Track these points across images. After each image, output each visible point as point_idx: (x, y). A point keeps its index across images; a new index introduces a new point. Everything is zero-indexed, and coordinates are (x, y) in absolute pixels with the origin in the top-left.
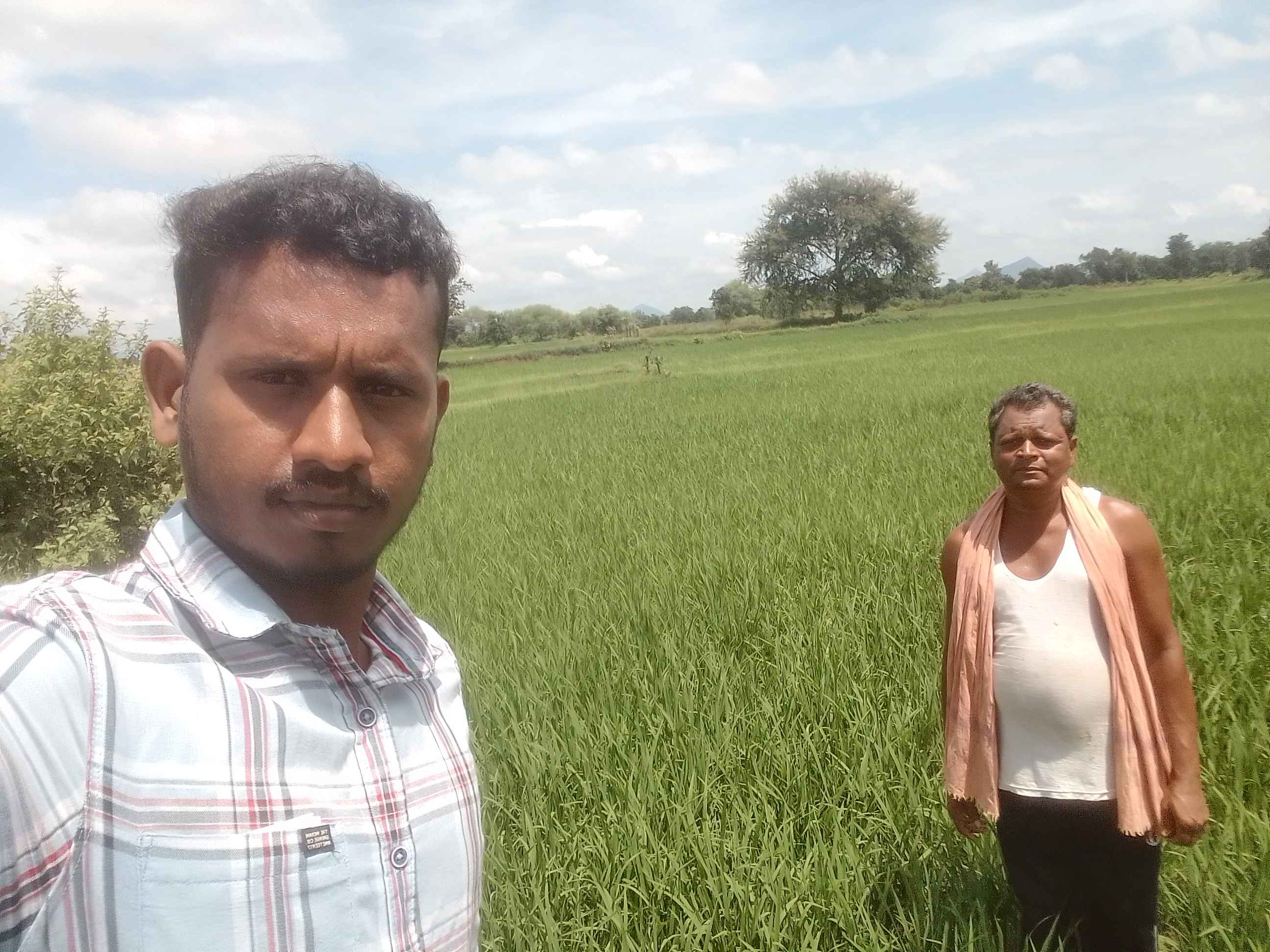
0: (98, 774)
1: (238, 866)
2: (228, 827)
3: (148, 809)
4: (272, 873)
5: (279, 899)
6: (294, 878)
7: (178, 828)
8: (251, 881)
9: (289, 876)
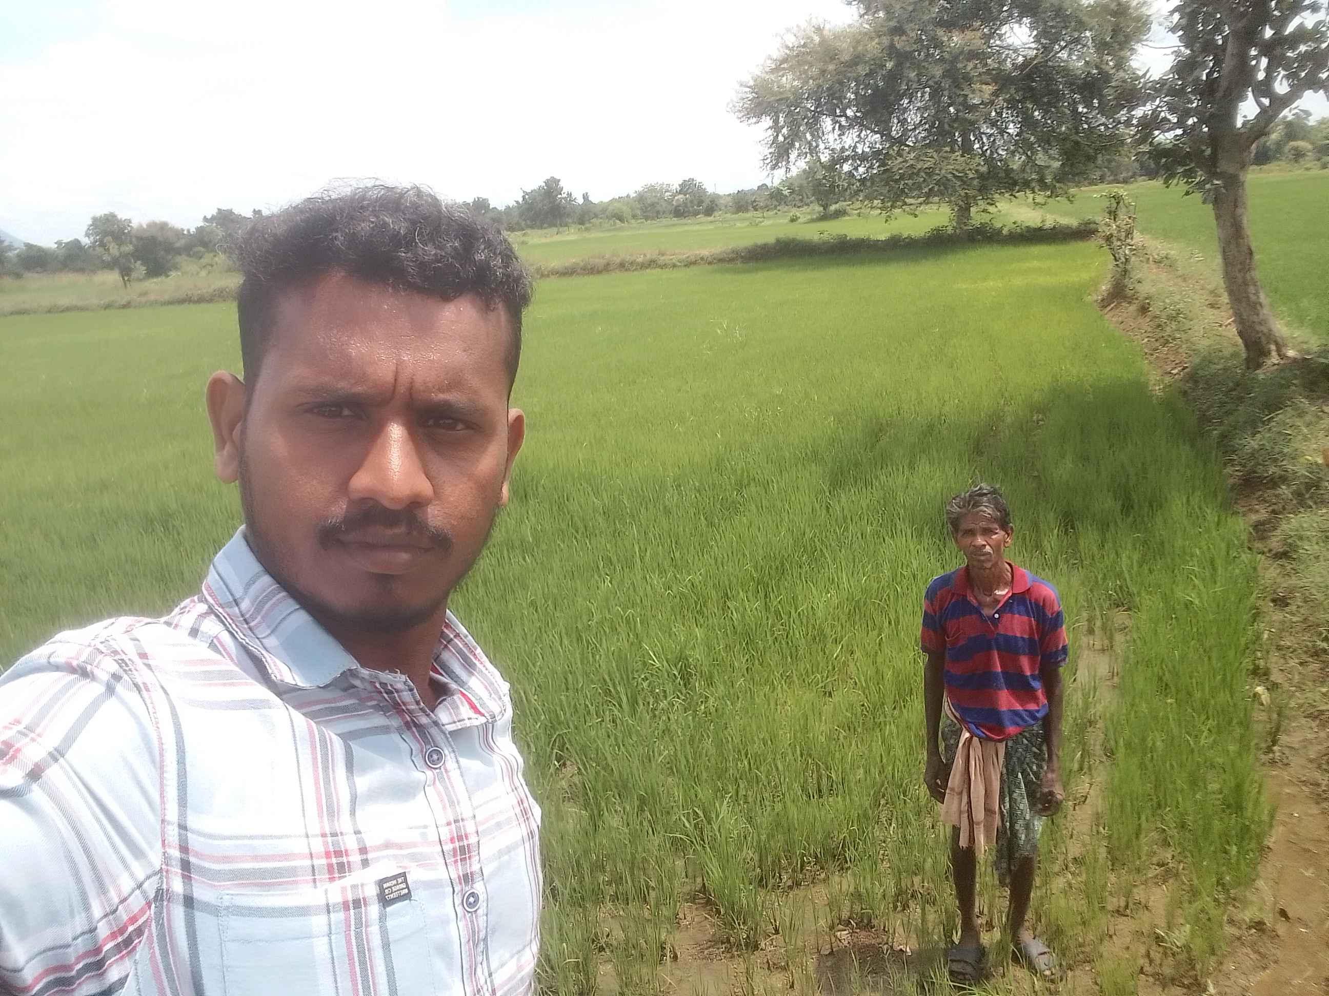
0: (173, 833)
1: (319, 922)
2: (307, 882)
3: (227, 867)
4: (353, 927)
5: (361, 952)
6: (374, 930)
7: (256, 885)
8: (333, 937)
9: (369, 929)
